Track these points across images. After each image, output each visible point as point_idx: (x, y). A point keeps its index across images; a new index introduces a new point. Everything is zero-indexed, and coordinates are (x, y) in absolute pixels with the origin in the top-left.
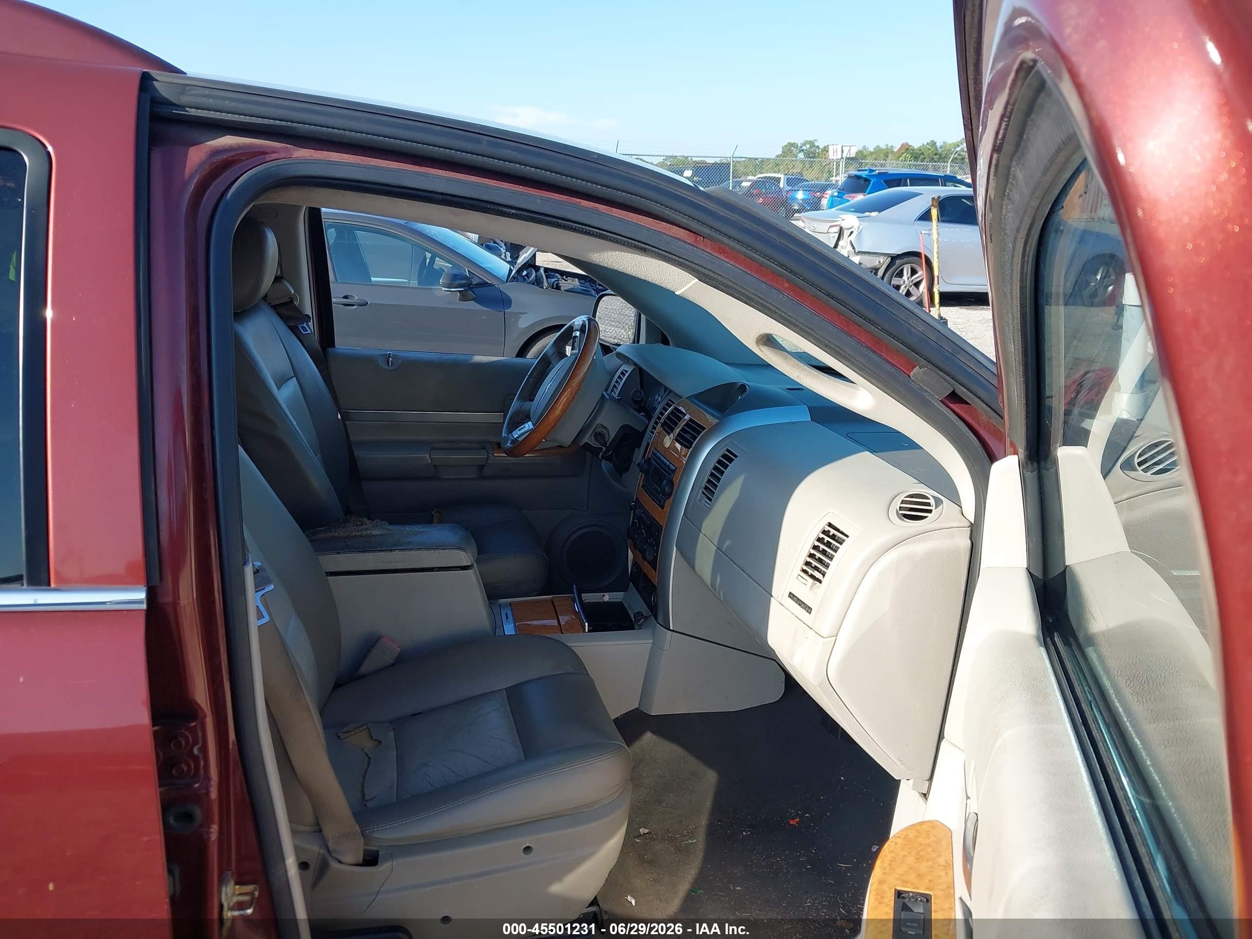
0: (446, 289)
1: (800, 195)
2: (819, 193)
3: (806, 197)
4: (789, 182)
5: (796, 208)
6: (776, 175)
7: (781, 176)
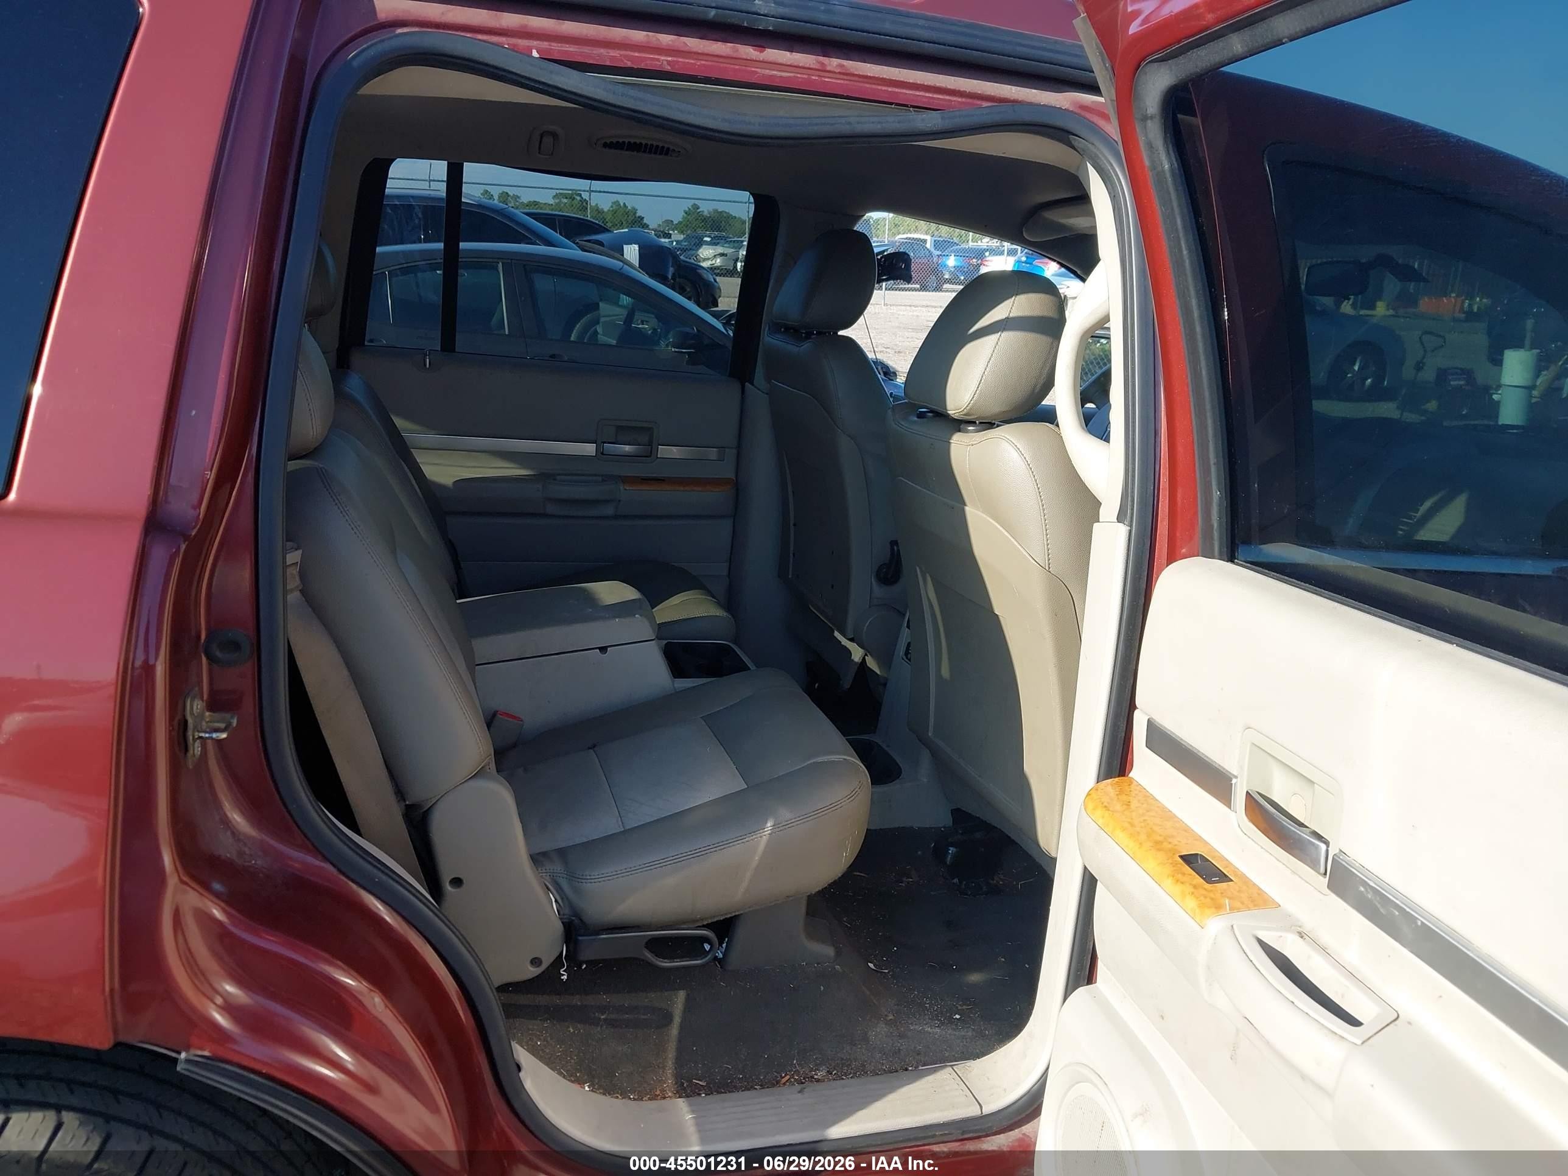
0: (677, 350)
1: (952, 262)
2: (974, 260)
3: (959, 264)
4: (937, 245)
5: (947, 276)
6: (923, 237)
7: (928, 238)
